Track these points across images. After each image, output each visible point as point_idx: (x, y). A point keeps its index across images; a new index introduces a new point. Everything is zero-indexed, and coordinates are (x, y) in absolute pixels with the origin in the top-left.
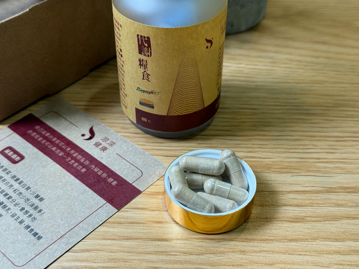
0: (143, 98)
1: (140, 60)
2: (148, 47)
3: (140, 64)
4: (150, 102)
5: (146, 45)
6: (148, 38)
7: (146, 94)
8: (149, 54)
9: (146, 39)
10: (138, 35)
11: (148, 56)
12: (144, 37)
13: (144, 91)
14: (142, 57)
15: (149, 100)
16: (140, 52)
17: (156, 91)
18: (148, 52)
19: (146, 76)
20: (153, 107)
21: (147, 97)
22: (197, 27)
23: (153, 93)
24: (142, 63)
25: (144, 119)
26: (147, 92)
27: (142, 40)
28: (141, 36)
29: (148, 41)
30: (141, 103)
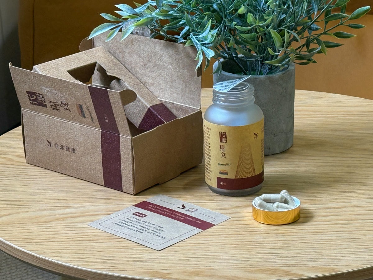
0: (221, 169)
1: (220, 146)
2: (225, 138)
3: (221, 148)
4: (225, 171)
5: (224, 137)
6: (225, 132)
7: (223, 166)
8: (226, 141)
9: (224, 133)
10: (220, 132)
11: (225, 143)
12: (223, 132)
13: (222, 165)
14: (222, 144)
15: (225, 170)
16: (221, 142)
17: (230, 163)
18: (225, 140)
19: (223, 155)
20: (227, 174)
21: (224, 168)
22: (249, 126)
23: (227, 165)
24: (222, 148)
25: (222, 183)
26: (224, 165)
27: (222, 134)
28: (222, 132)
29: (225, 134)
30: (220, 173)
